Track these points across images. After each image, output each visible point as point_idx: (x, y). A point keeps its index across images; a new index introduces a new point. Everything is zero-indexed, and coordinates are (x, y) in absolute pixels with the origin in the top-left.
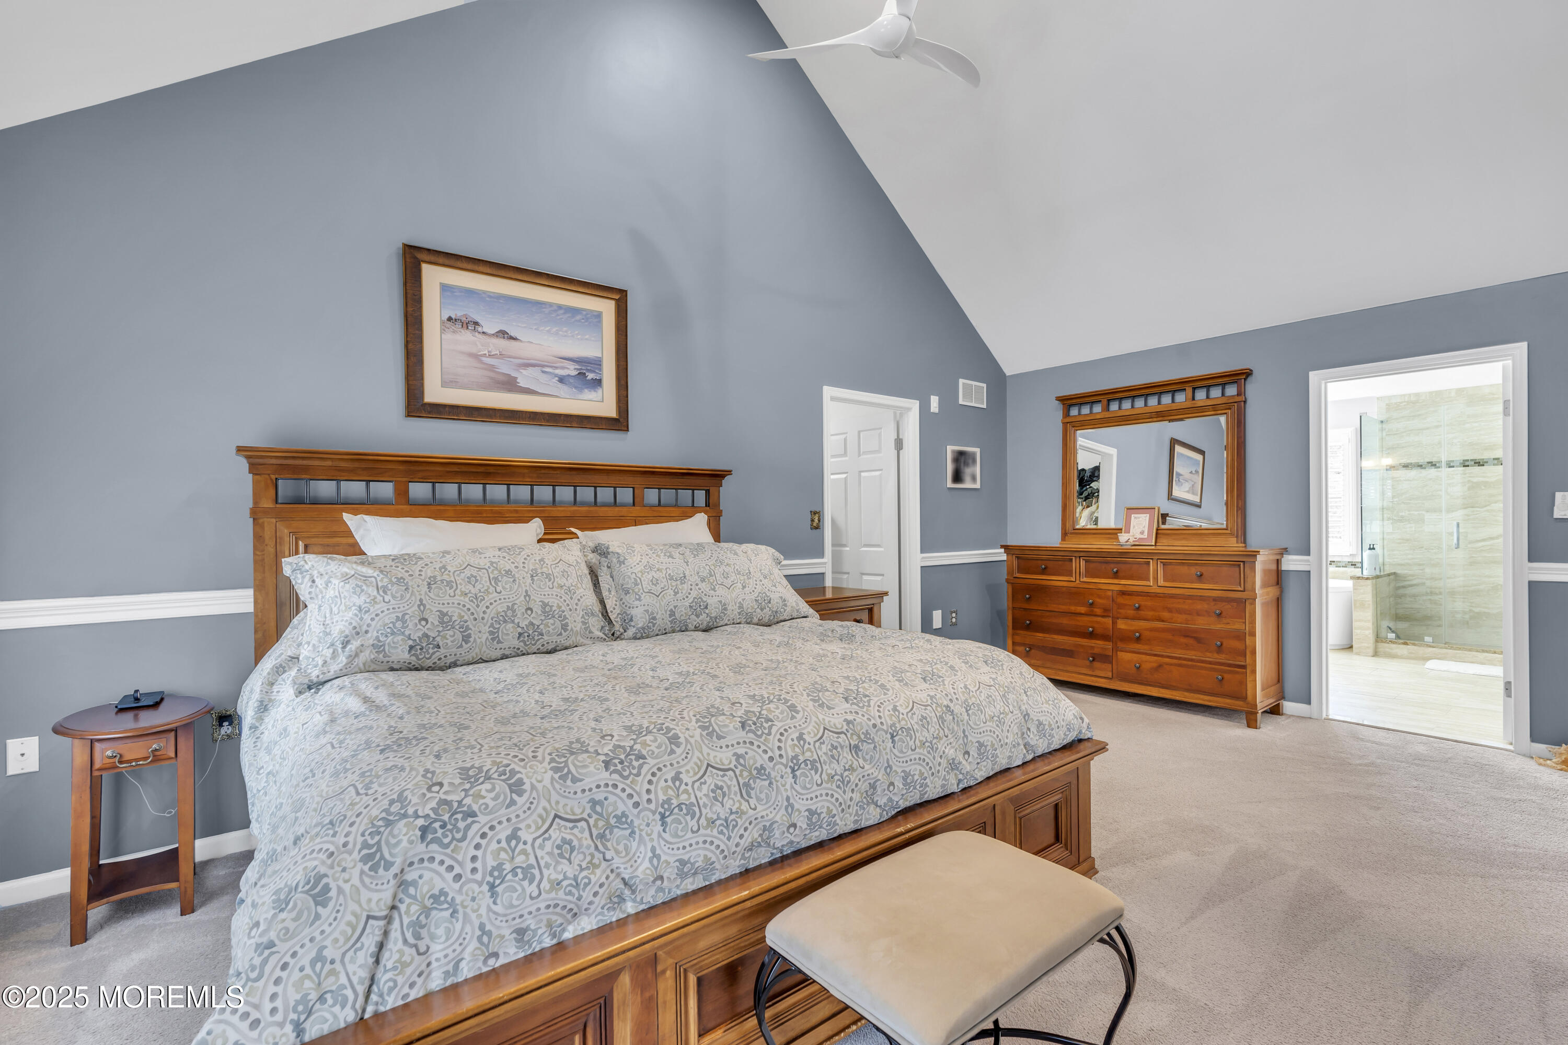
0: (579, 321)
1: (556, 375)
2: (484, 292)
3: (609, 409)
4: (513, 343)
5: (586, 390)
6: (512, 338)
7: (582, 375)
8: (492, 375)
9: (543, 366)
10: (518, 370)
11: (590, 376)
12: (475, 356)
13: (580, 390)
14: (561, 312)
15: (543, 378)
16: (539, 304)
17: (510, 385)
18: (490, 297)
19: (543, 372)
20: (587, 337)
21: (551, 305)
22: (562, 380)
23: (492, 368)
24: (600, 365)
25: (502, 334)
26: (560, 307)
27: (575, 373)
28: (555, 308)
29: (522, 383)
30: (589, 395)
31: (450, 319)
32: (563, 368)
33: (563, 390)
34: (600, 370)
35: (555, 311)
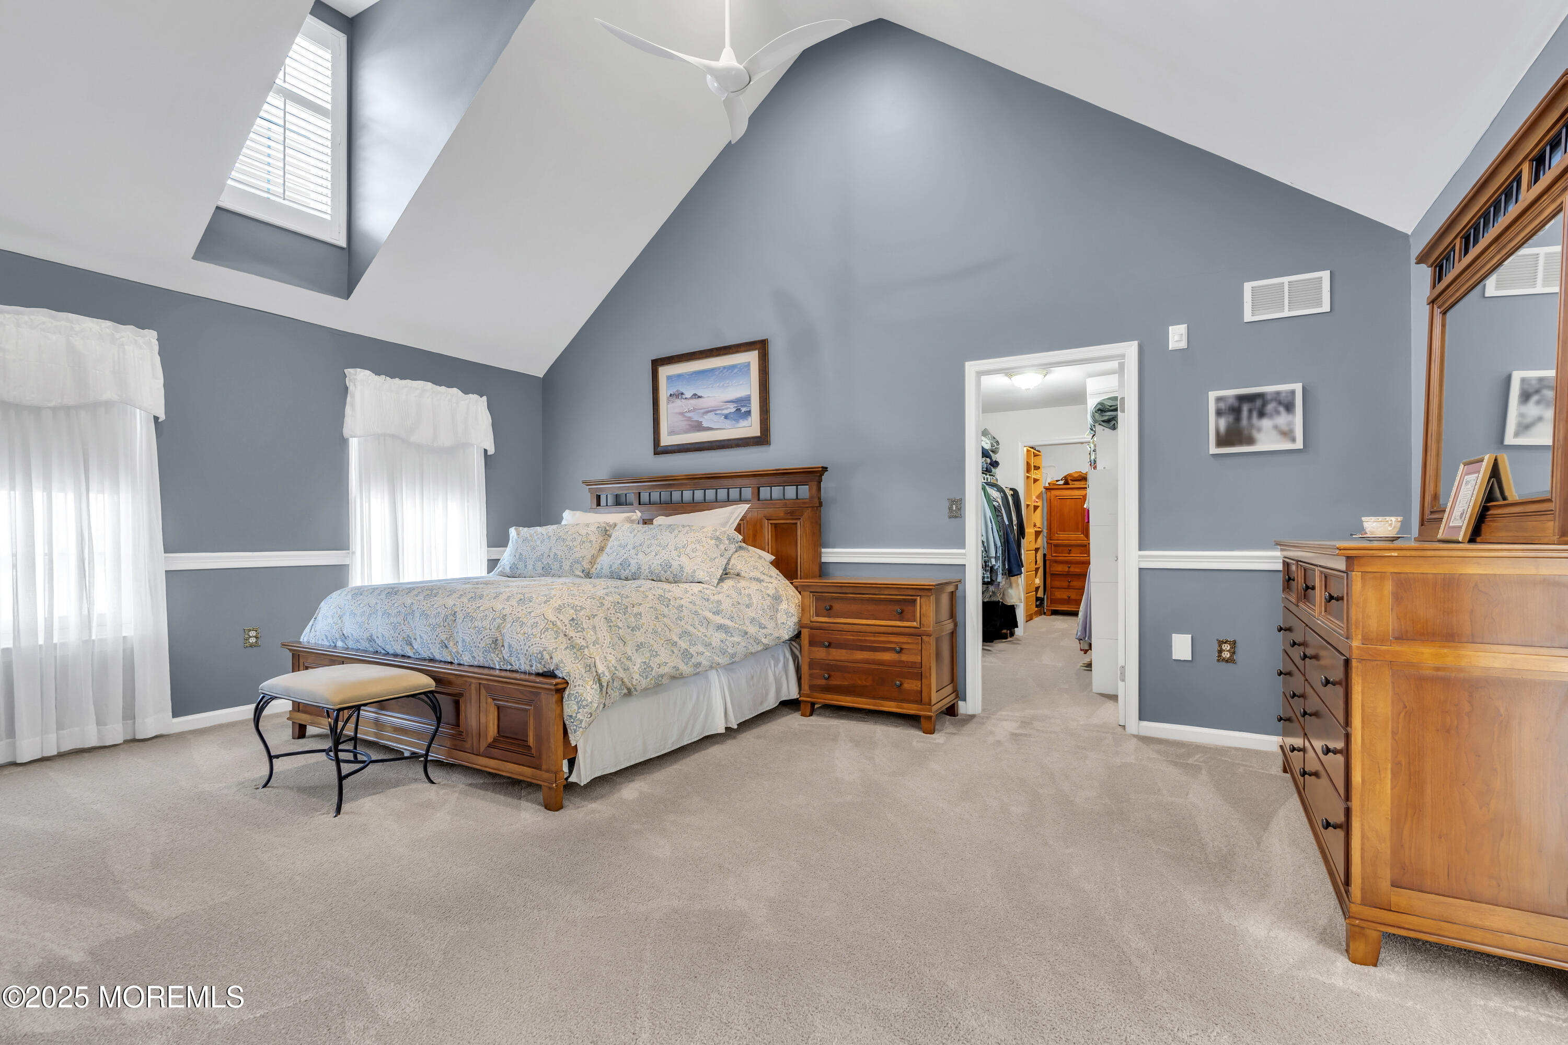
0: (736, 373)
1: (723, 415)
2: (686, 373)
3: (755, 431)
4: (700, 399)
5: (741, 421)
6: (700, 397)
7: (738, 410)
8: (690, 423)
9: (716, 410)
10: (702, 417)
11: (743, 410)
12: (682, 414)
13: (737, 421)
14: (726, 370)
15: (716, 418)
16: (712, 370)
17: (699, 427)
18: (688, 375)
19: (716, 414)
20: (741, 383)
21: (719, 368)
22: (726, 417)
23: (689, 419)
24: (750, 400)
25: (696, 396)
26: (724, 368)
27: (735, 410)
28: (722, 369)
29: (705, 424)
30: (743, 423)
31: (671, 395)
32: (727, 408)
33: (728, 423)
34: (750, 403)
35: (722, 371)
